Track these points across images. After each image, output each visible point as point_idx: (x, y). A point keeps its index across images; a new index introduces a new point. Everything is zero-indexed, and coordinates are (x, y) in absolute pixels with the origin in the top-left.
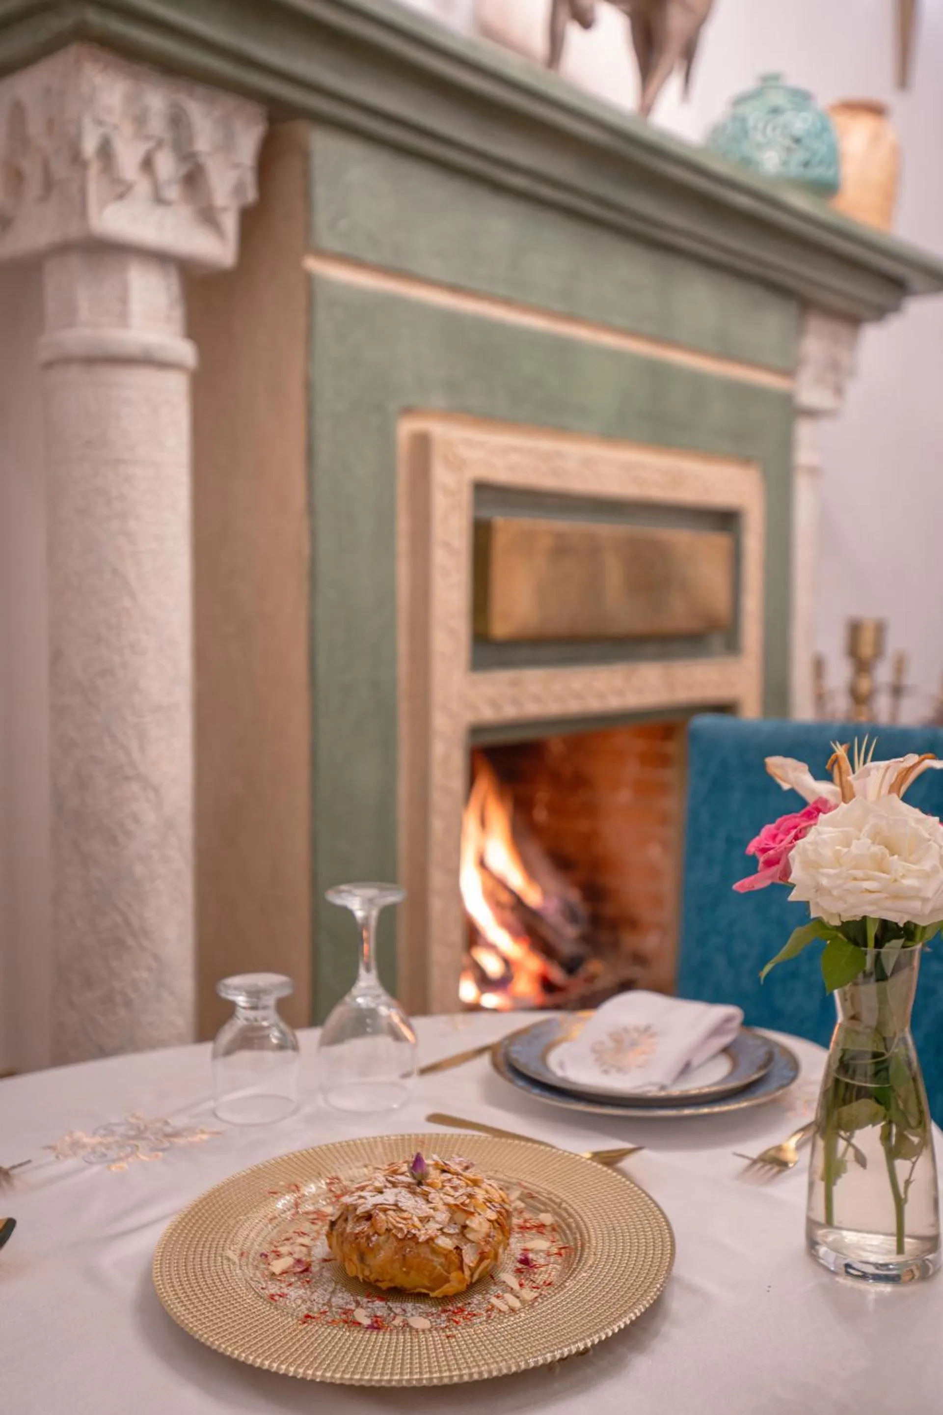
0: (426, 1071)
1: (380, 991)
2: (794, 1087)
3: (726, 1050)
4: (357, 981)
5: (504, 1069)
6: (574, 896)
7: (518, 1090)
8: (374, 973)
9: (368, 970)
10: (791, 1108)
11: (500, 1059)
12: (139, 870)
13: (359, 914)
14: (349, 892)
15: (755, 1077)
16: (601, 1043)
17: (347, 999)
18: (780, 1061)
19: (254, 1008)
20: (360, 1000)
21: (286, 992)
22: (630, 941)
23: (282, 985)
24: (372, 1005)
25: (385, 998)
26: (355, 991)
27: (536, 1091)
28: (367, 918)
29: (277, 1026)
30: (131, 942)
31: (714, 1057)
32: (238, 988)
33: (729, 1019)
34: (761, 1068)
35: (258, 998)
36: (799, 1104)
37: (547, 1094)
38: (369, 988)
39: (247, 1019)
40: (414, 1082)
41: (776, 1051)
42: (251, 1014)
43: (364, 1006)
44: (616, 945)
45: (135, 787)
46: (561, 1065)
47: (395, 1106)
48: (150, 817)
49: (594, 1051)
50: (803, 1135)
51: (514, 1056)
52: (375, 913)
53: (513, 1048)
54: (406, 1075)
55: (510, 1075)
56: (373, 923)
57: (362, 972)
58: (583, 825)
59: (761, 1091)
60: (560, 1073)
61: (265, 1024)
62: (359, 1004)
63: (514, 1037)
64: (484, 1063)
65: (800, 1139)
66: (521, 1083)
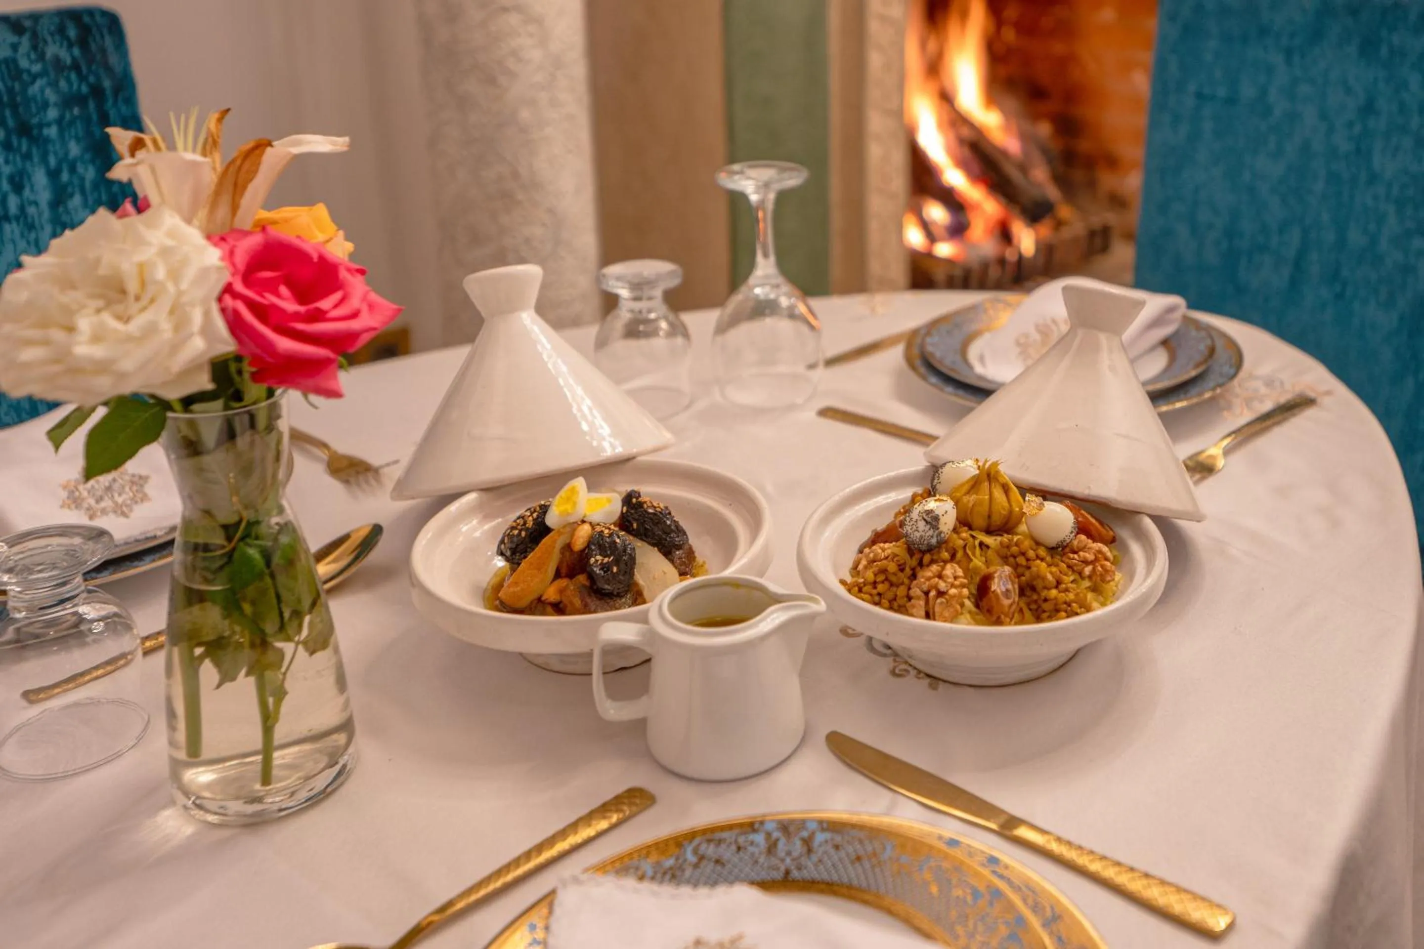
0: (831, 362)
1: (780, 280)
2: (1236, 382)
3: (1165, 343)
4: (754, 270)
5: (918, 362)
6: (1044, 129)
7: (928, 388)
8: (772, 259)
9: (766, 255)
10: (1229, 407)
11: (916, 351)
12: (525, 114)
13: (754, 198)
14: (741, 172)
15: (1193, 373)
16: (1026, 336)
17: (743, 289)
18: (1222, 354)
19: (637, 299)
20: (758, 291)
21: (674, 282)
22: (1107, 180)
23: (671, 274)
24: (772, 296)
25: (786, 288)
26: (752, 280)
27: (950, 389)
28: (762, 202)
29: (666, 318)
30: (520, 196)
31: (1153, 349)
32: (619, 278)
33: (1171, 310)
34: (1197, 366)
35: (641, 289)
36: (1237, 402)
37: (961, 392)
38: (766, 277)
39: (632, 311)
40: (821, 372)
41: (1219, 344)
42: (637, 305)
43: (762, 297)
44: (1092, 184)
45: (514, 19)
46: (982, 359)
47: (799, 401)
48: (536, 55)
49: (1018, 344)
50: (1235, 438)
51: (930, 349)
52: (772, 196)
53: (929, 340)
54: (812, 366)
55: (923, 370)
56: (770, 206)
57: (760, 258)
58: (1058, 48)
59: (1194, 391)
60: (979, 369)
61: (652, 316)
62: (757, 295)
63: (934, 325)
64: (895, 355)
65: (1230, 443)
66: (934, 380)
